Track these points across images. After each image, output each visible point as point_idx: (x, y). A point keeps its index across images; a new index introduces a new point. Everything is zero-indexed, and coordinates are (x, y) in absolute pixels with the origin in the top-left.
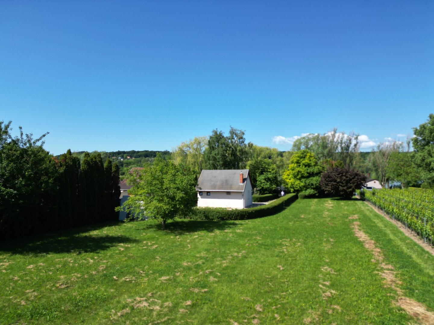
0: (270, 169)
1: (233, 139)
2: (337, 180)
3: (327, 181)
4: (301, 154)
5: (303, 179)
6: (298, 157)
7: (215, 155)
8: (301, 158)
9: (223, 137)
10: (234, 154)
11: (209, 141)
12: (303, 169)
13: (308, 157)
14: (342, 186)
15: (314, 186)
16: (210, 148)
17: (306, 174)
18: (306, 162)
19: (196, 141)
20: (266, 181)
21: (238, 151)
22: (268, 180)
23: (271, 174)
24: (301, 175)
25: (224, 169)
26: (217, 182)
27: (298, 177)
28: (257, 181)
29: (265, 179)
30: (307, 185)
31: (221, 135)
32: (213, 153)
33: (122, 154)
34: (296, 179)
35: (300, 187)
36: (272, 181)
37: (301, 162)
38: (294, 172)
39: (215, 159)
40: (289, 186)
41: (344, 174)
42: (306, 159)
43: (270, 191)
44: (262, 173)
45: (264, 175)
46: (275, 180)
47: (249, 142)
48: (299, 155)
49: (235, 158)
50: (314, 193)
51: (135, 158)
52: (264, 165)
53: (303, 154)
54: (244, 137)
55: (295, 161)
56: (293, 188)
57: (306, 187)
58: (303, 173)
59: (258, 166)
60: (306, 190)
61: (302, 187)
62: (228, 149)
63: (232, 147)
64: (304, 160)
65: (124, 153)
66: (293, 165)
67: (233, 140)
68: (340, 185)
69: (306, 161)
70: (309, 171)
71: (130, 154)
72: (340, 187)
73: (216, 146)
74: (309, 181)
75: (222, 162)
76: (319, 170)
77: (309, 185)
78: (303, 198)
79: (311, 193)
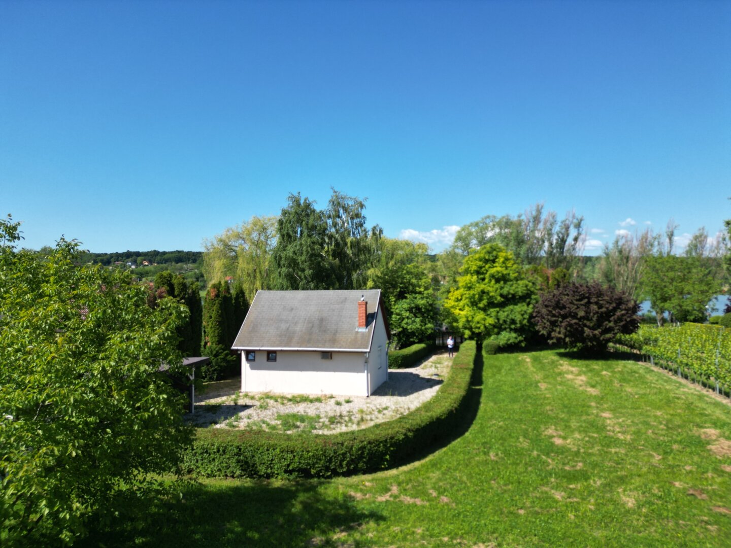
0: (419, 287)
1: (339, 217)
2: (577, 314)
3: (554, 316)
4: (485, 253)
5: (492, 310)
6: (480, 260)
7: (294, 253)
8: (486, 261)
9: (314, 211)
10: (339, 253)
11: (281, 222)
12: (492, 288)
13: (502, 260)
14: (588, 327)
15: (518, 325)
16: (283, 239)
17: (499, 298)
18: (498, 272)
19: (255, 225)
20: (412, 315)
21: (349, 244)
22: (416, 310)
23: (422, 298)
24: (488, 299)
25: (317, 288)
26: (296, 323)
27: (481, 305)
28: (392, 313)
29: (410, 310)
30: (501, 322)
31: (308, 206)
32: (290, 249)
33: (134, 257)
34: (475, 308)
35: (485, 327)
36: (425, 312)
37: (487, 271)
38: (472, 292)
39: (293, 263)
40: (460, 325)
41: (593, 300)
42: (497, 264)
43: (421, 336)
44: (401, 296)
45: (408, 301)
46: (431, 312)
47: (375, 225)
48: (482, 255)
49: (341, 261)
50: (516, 341)
51: (158, 263)
52: (408, 277)
53: (489, 253)
54: (364, 212)
55: (474, 268)
56: (470, 329)
57: (499, 328)
58: (492, 296)
59: (393, 280)
60: (499, 333)
61: (491, 327)
62: (327, 240)
63: (337, 236)
64: (494, 267)
65: (138, 254)
66: (468, 277)
67: (338, 220)
68: (585, 325)
69: (497, 269)
70: (505, 291)
71: (149, 258)
72: (586, 329)
73: (296, 233)
74: (506, 314)
75: (311, 271)
76: (528, 290)
77: (505, 322)
78: (493, 352)
79: (511, 341)
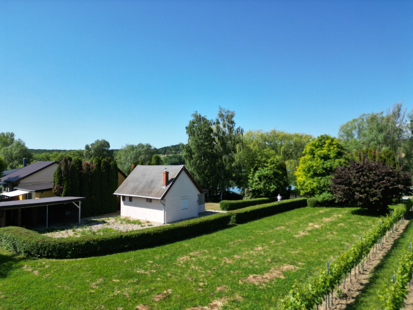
5: (316, 178)
6: (313, 145)
8: (317, 146)
12: (318, 163)
13: (327, 145)
17: (321, 170)
18: (323, 153)
22: (263, 177)
23: (268, 170)
26: (142, 183)
27: (309, 175)
29: (259, 177)
30: (322, 186)
35: (312, 189)
37: (317, 152)
42: (324, 148)
53: (319, 140)
57: (321, 190)
58: (316, 169)
60: (320, 193)
61: (315, 189)
64: (322, 150)
70: (325, 166)
74: (324, 181)
78: (313, 206)
79: (326, 199)
